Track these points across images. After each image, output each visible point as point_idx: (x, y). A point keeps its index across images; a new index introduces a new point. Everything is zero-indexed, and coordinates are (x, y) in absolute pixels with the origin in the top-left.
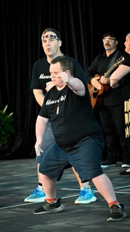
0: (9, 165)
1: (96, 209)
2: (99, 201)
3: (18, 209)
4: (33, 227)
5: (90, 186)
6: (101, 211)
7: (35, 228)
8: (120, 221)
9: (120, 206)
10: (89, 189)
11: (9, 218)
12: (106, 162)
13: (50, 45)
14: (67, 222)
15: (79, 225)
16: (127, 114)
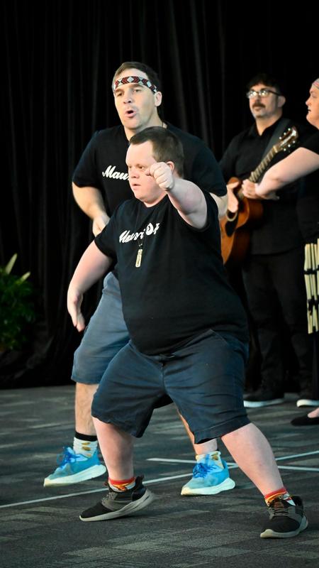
0: (21, 400)
1: (233, 510)
2: (239, 490)
3: (42, 509)
4: (78, 553)
5: (219, 453)
6: (247, 514)
7: (85, 555)
8: (294, 537)
9: (291, 502)
10: (217, 459)
11: (20, 532)
12: (259, 393)
13: (134, 101)
14: (161, 540)
15: (192, 548)
16: (313, 276)
